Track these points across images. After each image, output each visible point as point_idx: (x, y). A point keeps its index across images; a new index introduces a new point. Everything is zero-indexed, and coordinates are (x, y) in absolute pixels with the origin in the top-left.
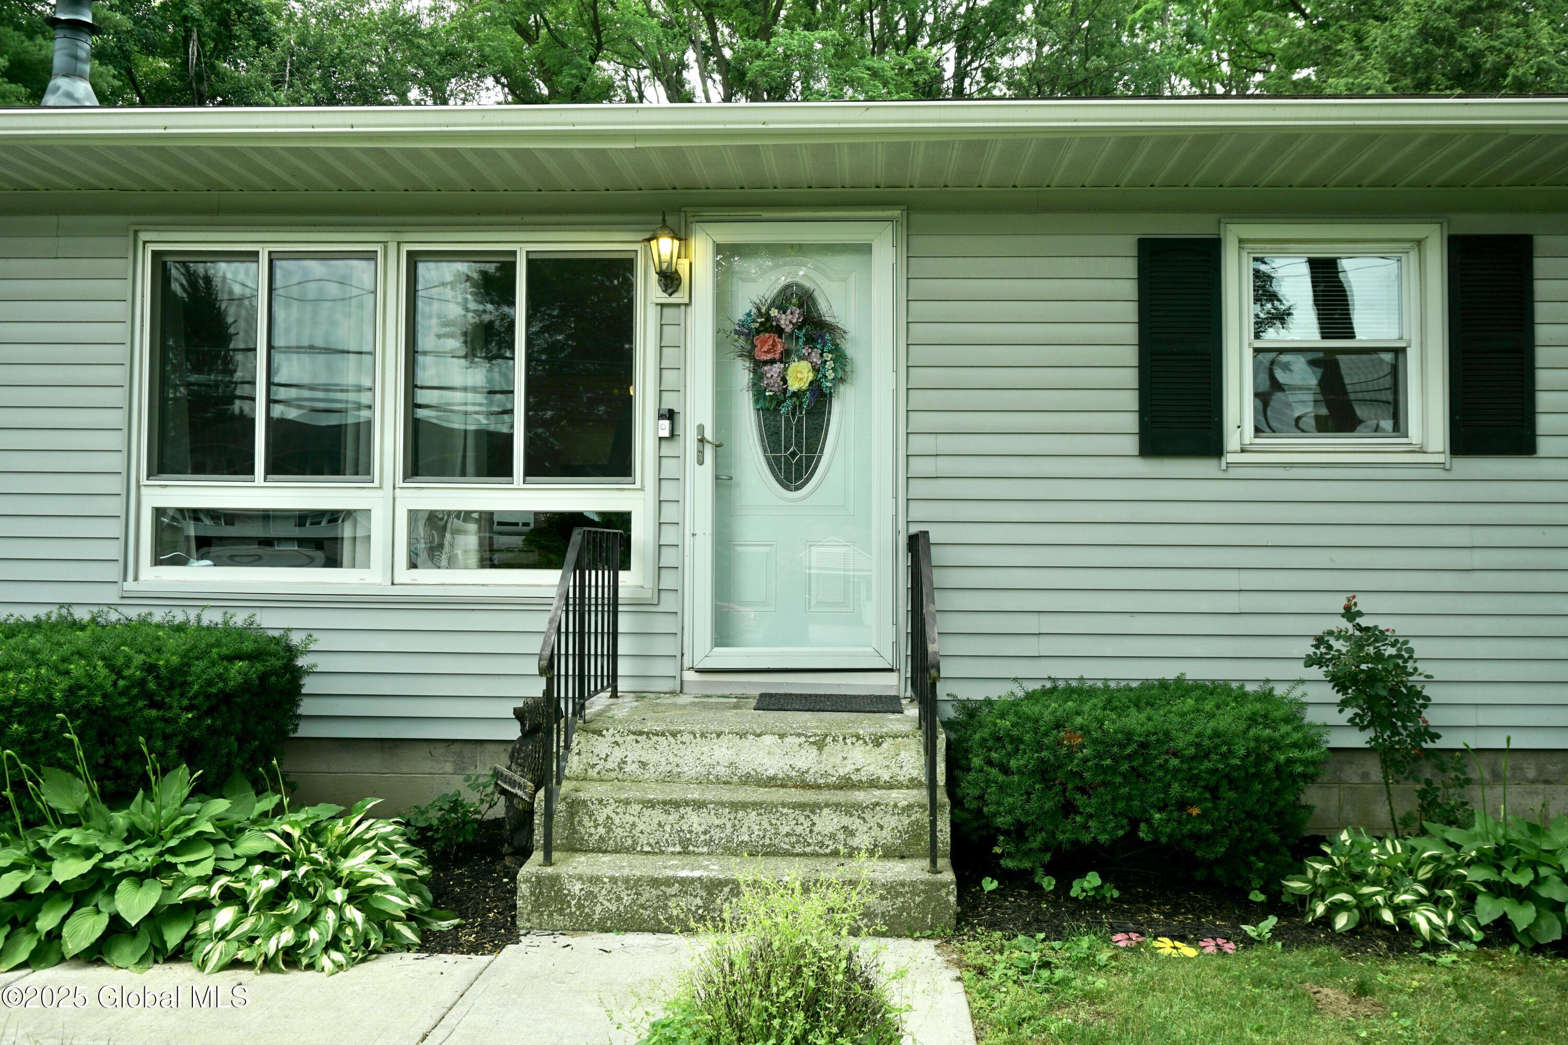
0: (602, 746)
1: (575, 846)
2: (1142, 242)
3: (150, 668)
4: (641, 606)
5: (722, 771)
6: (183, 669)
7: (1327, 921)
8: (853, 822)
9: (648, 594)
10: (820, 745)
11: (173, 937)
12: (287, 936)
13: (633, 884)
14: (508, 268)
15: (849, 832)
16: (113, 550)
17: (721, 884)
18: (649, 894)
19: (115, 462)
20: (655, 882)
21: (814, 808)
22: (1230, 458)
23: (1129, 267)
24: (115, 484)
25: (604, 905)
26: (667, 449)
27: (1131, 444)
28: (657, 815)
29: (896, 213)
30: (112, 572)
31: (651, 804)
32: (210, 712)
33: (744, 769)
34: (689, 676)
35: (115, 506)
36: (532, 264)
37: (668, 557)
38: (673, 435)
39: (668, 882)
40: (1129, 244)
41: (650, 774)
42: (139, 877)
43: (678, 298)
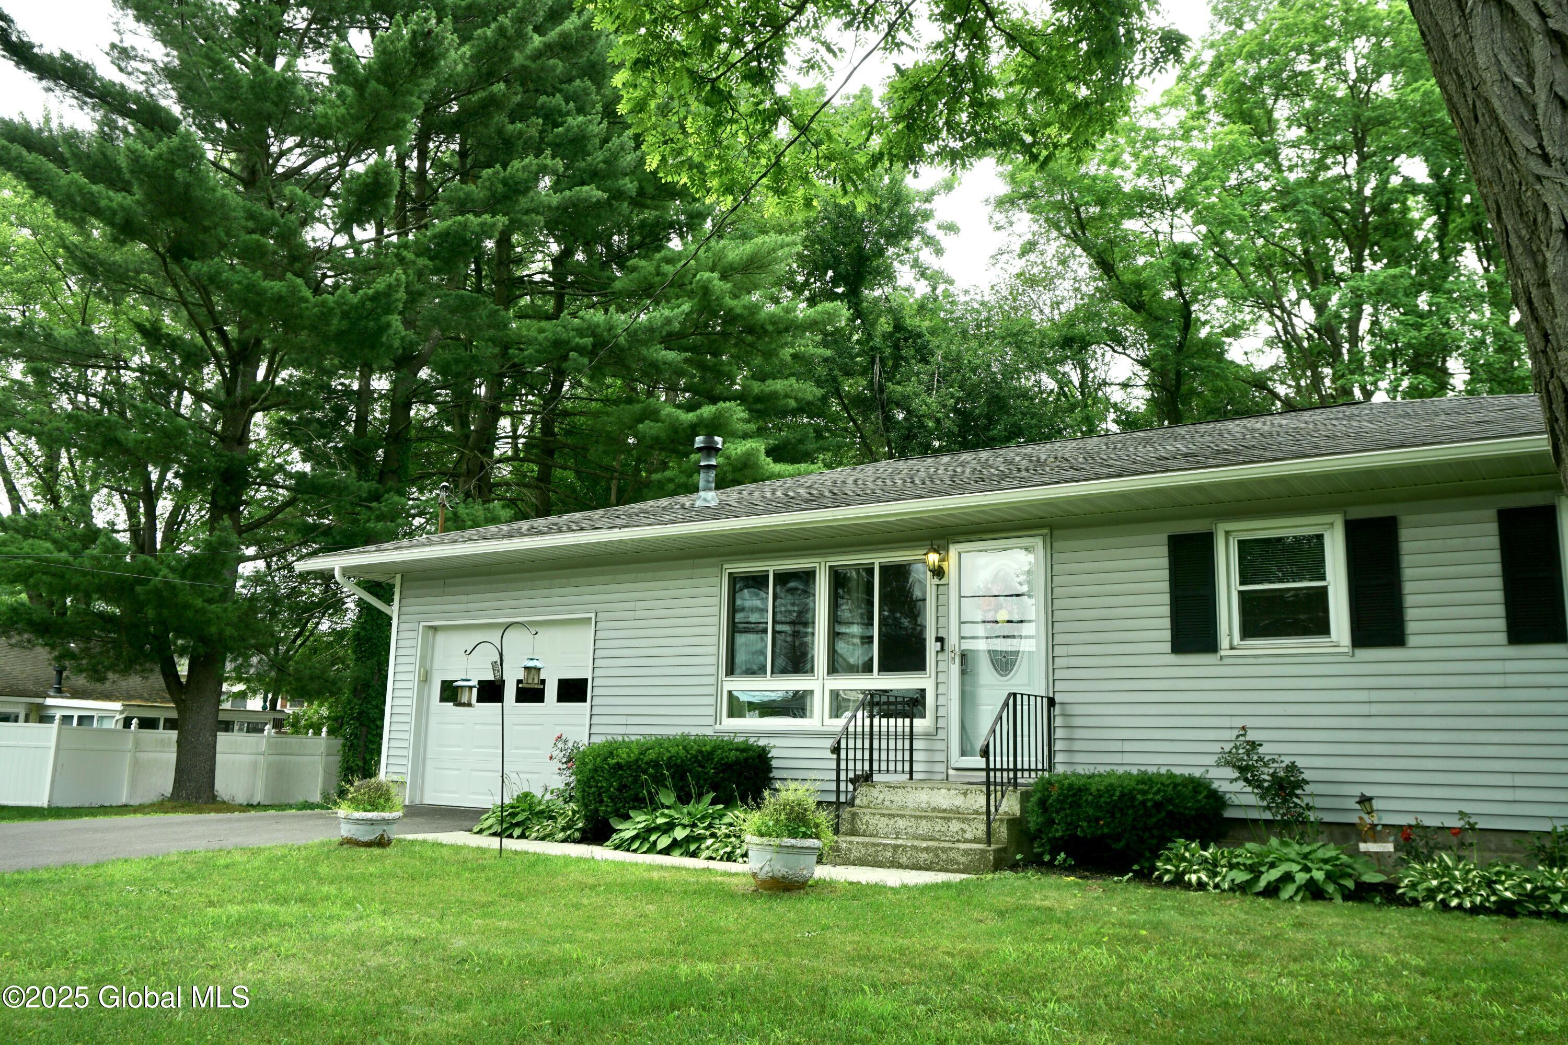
0: (875, 792)
1: (853, 832)
2: (1170, 538)
3: (701, 752)
4: (928, 736)
5: (924, 806)
6: (711, 753)
7: (1160, 878)
8: (965, 826)
9: (933, 730)
10: (965, 794)
11: (693, 847)
12: (729, 849)
13: (865, 845)
14: (870, 571)
15: (964, 831)
16: (711, 710)
17: (899, 846)
18: (871, 850)
19: (713, 670)
20: (874, 845)
21: (949, 819)
22: (1223, 653)
23: (1164, 550)
24: (712, 680)
25: (854, 854)
26: (940, 657)
27: (1168, 647)
28: (885, 820)
29: (1046, 531)
30: (711, 721)
31: (883, 815)
32: (723, 771)
33: (933, 805)
34: (951, 772)
35: (712, 690)
36: (882, 568)
37: (942, 711)
38: (942, 649)
39: (878, 845)
40: (1164, 538)
41: (895, 806)
42: (684, 826)
43: (943, 582)
